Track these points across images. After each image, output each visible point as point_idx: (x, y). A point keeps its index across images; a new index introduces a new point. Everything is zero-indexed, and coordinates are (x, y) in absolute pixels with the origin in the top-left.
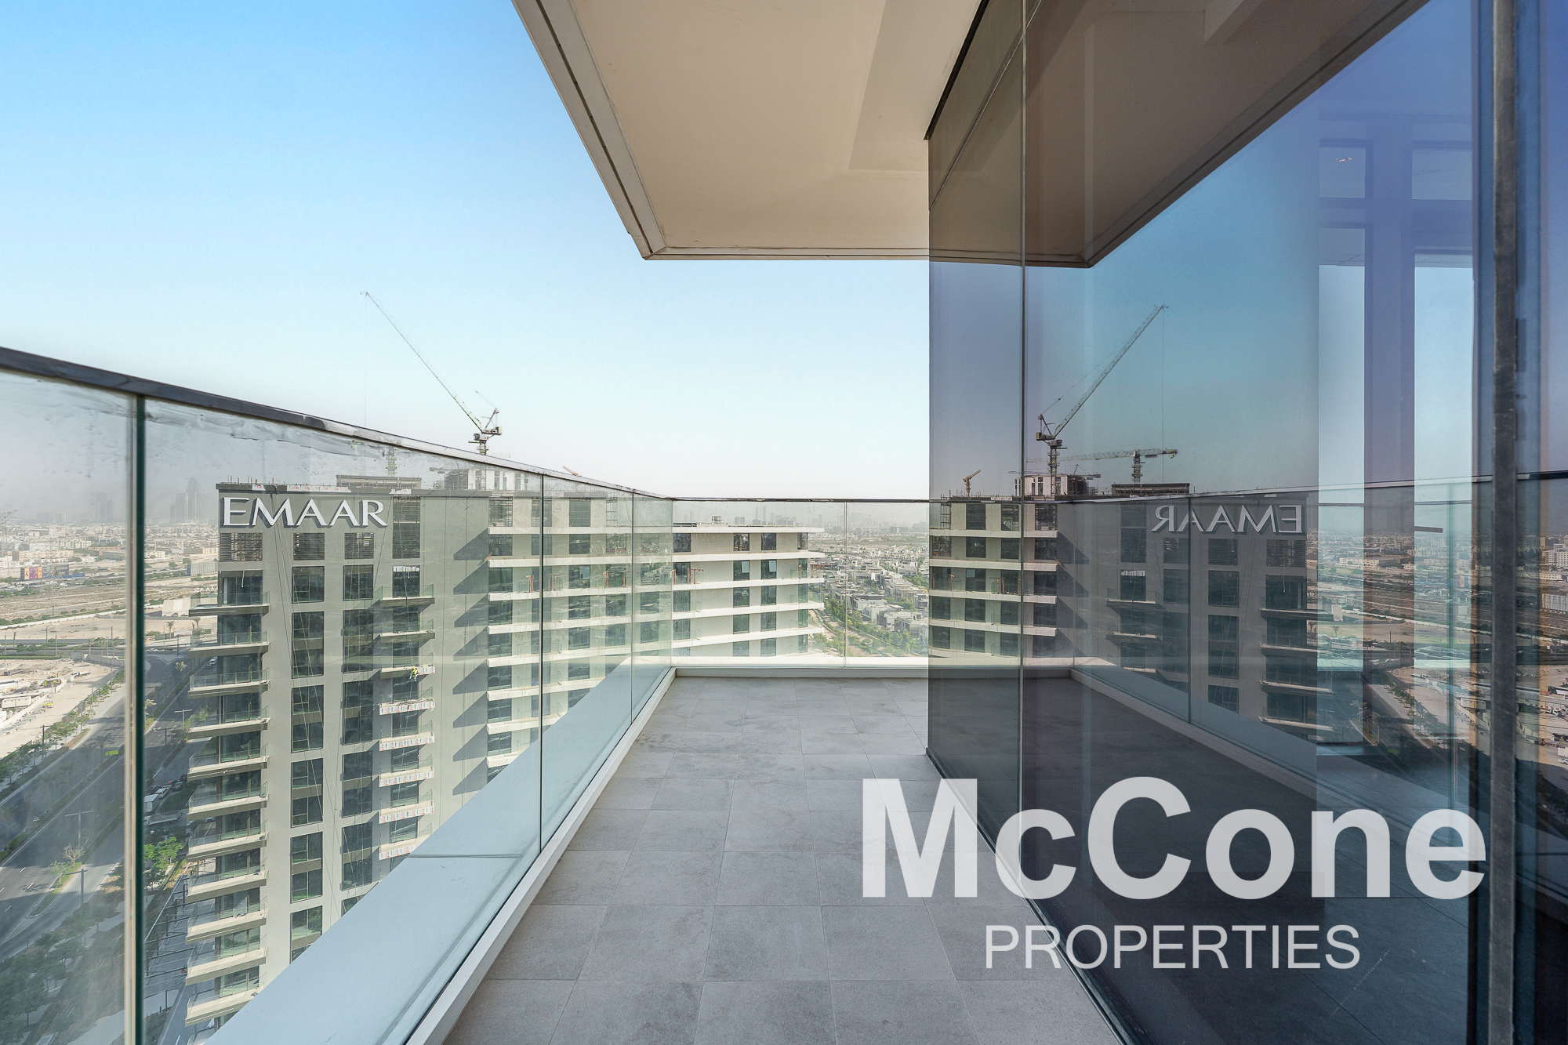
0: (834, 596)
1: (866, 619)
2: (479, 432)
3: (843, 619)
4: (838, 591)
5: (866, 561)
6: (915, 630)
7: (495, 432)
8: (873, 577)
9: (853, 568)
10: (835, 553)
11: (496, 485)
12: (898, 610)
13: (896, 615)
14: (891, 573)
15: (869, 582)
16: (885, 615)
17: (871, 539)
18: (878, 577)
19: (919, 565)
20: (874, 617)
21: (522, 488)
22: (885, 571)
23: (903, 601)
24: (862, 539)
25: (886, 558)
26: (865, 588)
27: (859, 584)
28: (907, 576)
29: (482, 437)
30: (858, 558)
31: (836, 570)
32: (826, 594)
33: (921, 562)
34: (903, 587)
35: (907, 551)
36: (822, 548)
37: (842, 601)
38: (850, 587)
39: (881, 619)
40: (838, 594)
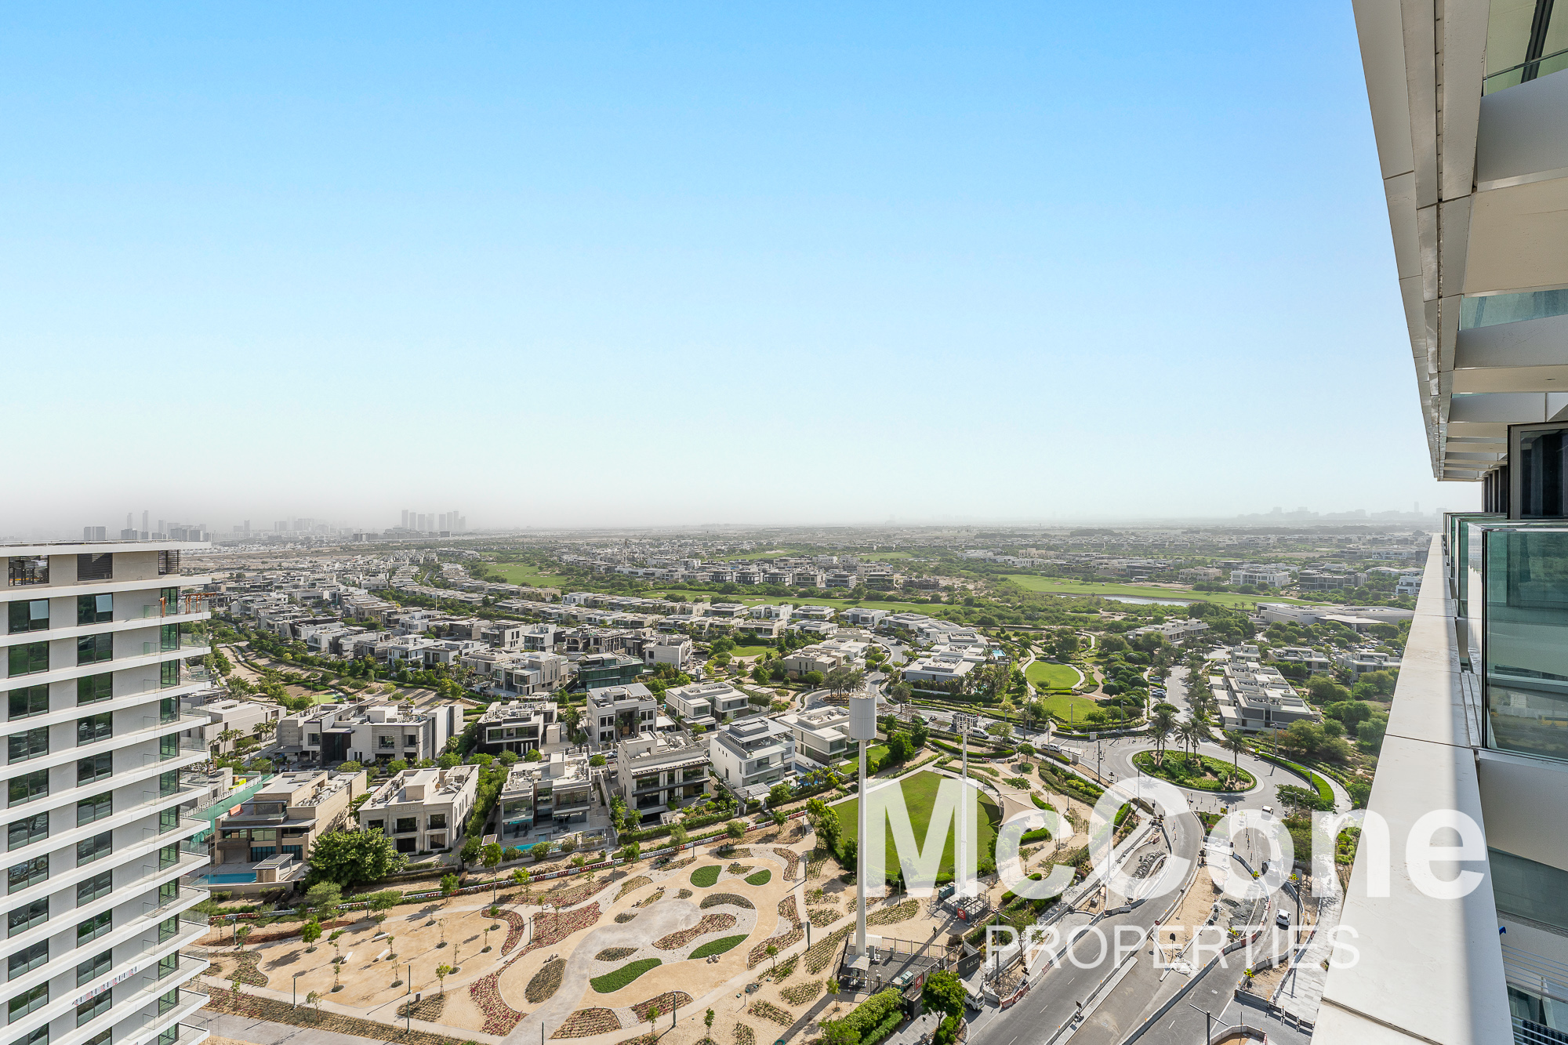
0: (263, 625)
1: (311, 649)
3: (279, 654)
4: (271, 619)
5: (317, 576)
6: (382, 654)
8: (326, 595)
9: (296, 587)
10: (269, 569)
12: (359, 632)
13: (355, 639)
14: (351, 589)
15: (319, 602)
16: (341, 641)
17: (326, 549)
18: (334, 595)
19: (390, 577)
20: (325, 645)
22: (343, 588)
23: (367, 620)
24: (312, 549)
25: (346, 571)
26: (314, 610)
27: (304, 605)
28: (374, 591)
30: (304, 573)
31: (271, 591)
32: (252, 624)
33: (394, 573)
34: (367, 605)
35: (376, 561)
36: (248, 564)
37: (277, 630)
38: (290, 612)
39: (336, 647)
40: (271, 622)
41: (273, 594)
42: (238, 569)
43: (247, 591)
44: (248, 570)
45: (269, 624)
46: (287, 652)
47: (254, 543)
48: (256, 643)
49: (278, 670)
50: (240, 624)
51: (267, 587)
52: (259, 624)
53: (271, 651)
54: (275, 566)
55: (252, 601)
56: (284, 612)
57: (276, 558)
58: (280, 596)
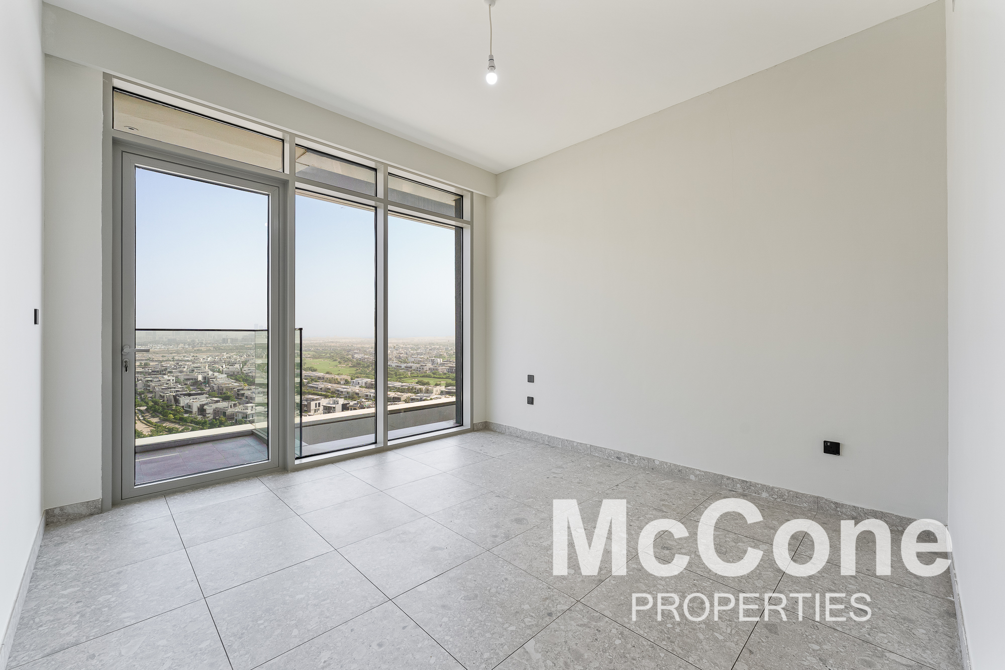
43: (150, 374)
44: (153, 361)
45: (161, 395)
46: (171, 414)
47: (159, 344)
50: (143, 395)
52: (155, 395)
55: (151, 381)
58: (170, 378)
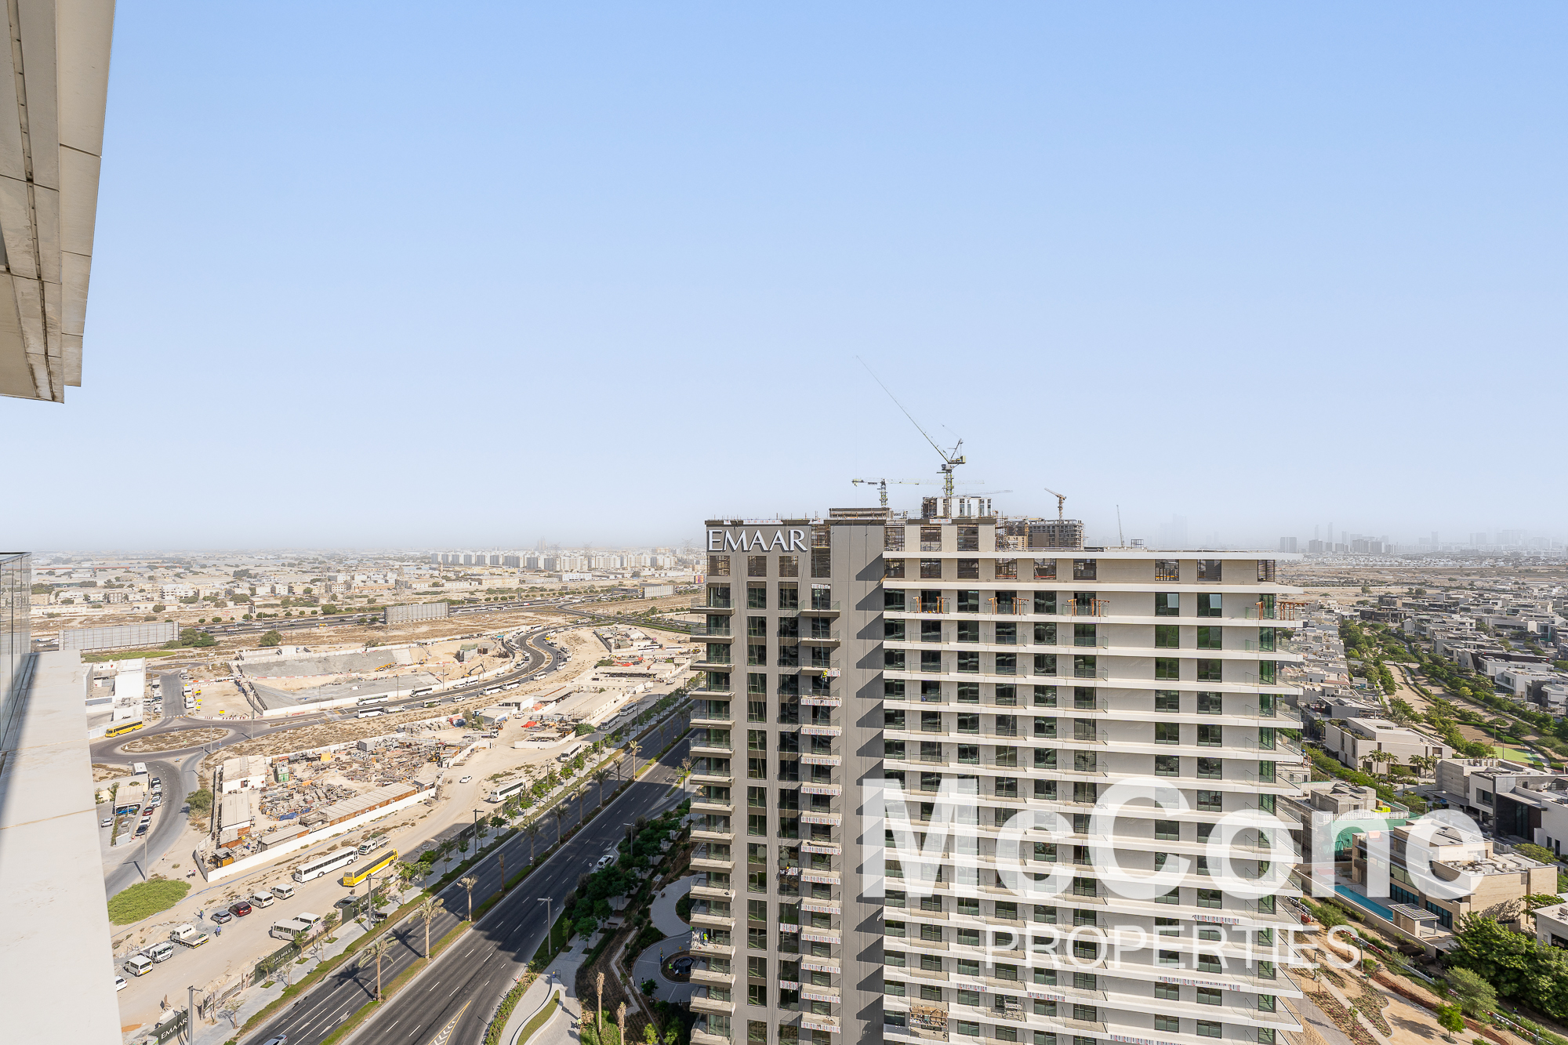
0: (1440, 649)
1: (1501, 689)
2: (946, 463)
3: (1455, 685)
4: (1449, 644)
5: (1522, 601)
7: (960, 461)
8: (1533, 627)
9: (1489, 611)
10: (1457, 588)
11: (961, 511)
15: (1521, 635)
16: (1546, 688)
17: (1542, 569)
18: (1544, 628)
20: (1520, 688)
21: (986, 514)
24: (1521, 568)
26: (1511, 643)
27: (1497, 635)
29: (948, 467)
30: (1504, 596)
31: (1454, 612)
32: (1427, 646)
36: (1432, 579)
37: (1456, 658)
38: (1475, 640)
40: (1448, 647)
41: (1456, 617)
42: (1419, 584)
48: (1428, 667)
49: (1453, 703)
51: (1451, 607)
53: (1445, 680)
54: (1465, 584)
56: (1466, 639)
57: (1468, 575)
